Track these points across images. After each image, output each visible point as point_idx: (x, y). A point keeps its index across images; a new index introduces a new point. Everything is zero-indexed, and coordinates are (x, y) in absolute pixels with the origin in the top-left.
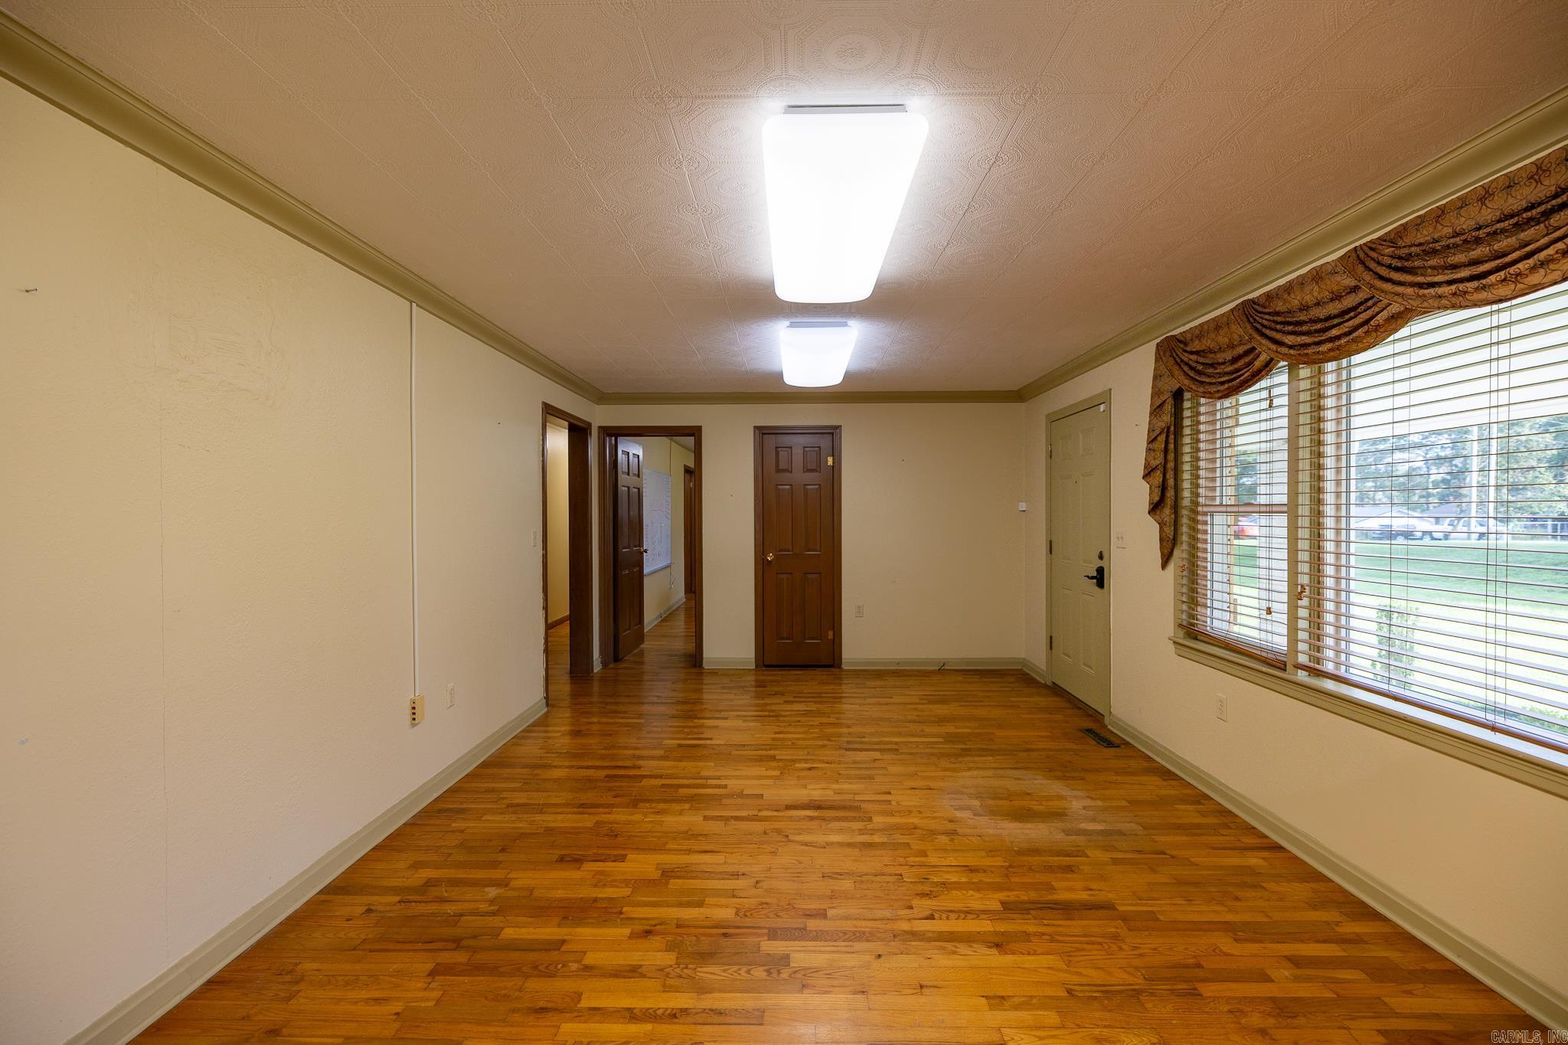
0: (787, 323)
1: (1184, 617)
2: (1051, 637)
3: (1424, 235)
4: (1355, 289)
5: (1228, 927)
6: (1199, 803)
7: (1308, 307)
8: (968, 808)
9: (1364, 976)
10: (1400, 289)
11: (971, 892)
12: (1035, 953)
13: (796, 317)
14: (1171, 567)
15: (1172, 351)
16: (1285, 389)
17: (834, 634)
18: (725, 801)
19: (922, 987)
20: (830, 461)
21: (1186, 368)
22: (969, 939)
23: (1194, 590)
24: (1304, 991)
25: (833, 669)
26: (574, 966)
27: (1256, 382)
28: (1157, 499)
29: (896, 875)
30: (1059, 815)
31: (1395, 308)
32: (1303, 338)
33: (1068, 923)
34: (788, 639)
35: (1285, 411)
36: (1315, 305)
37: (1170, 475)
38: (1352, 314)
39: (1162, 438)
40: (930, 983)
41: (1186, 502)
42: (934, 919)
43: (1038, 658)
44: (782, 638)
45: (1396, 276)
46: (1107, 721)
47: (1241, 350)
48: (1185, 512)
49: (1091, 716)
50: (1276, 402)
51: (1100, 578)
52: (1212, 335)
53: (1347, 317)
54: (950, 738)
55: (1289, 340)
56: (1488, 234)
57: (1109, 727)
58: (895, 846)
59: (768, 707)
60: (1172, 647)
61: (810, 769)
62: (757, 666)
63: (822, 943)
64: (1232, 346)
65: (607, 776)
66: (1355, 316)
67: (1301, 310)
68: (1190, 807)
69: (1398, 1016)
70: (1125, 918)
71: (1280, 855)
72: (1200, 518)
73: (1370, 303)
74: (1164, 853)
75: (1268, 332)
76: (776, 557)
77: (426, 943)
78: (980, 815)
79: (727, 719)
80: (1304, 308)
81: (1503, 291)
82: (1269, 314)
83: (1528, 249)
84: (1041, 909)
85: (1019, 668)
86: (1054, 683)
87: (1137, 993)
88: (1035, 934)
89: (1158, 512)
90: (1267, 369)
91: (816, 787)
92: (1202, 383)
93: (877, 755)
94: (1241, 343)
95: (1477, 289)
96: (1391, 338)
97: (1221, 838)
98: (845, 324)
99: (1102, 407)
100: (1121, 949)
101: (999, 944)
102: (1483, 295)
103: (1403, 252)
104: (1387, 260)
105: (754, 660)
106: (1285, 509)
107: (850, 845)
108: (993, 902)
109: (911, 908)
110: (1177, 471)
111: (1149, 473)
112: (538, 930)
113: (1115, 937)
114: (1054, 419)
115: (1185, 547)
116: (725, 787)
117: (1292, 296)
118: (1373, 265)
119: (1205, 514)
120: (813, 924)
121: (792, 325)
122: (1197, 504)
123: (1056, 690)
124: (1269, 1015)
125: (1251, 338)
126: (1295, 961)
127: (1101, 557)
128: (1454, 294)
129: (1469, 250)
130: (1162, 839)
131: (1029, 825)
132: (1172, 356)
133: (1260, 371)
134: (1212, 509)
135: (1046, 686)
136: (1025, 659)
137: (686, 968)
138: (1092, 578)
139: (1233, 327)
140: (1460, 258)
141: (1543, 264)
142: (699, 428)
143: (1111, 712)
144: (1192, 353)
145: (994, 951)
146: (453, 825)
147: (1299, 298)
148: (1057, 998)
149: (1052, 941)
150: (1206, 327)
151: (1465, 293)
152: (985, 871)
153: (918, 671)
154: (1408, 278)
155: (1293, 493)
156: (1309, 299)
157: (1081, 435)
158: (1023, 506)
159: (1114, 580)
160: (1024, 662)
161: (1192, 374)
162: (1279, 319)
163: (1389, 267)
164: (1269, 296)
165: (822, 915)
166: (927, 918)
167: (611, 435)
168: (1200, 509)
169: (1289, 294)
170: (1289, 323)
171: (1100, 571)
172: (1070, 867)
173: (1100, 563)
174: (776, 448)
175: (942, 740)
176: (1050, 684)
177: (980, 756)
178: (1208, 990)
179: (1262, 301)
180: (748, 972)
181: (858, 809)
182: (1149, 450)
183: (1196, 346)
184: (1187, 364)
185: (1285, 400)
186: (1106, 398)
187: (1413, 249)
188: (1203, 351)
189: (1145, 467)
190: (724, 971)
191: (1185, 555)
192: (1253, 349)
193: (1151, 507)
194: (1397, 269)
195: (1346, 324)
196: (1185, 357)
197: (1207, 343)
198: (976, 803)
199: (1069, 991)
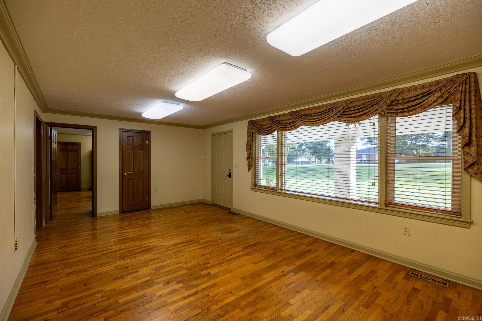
0: (162, 100)
1: (254, 182)
2: (213, 192)
3: (303, 113)
4: (291, 119)
5: (279, 239)
6: (259, 222)
7: (283, 120)
8: (219, 233)
9: (298, 240)
10: (301, 121)
11: (235, 248)
12: (255, 254)
13: (167, 100)
14: (250, 171)
15: (252, 124)
16: (277, 135)
17: (148, 198)
18: (154, 249)
19: (241, 266)
20: (147, 142)
21: (256, 128)
22: (242, 256)
23: (255, 176)
24: (294, 244)
25: (148, 210)
26: (155, 297)
27: (273, 133)
28: (249, 156)
29: (217, 250)
30: (238, 230)
31: (299, 124)
32: (283, 126)
33: (256, 247)
34: (132, 202)
35: (277, 139)
36: (284, 120)
37: (251, 151)
38: (291, 123)
39: (250, 143)
40: (242, 265)
41: (254, 157)
42: (232, 255)
43: (209, 198)
44: (130, 202)
45: (300, 119)
46: (232, 210)
47: (269, 126)
48: (254, 159)
49: (227, 210)
50: (275, 137)
51: (230, 175)
52: (262, 122)
53: (290, 124)
54: (201, 220)
55: (280, 126)
56: (313, 115)
57: (233, 211)
58: (211, 245)
59: (138, 223)
60: (251, 189)
61: (171, 235)
62: (120, 212)
63: (214, 268)
64: (266, 125)
65: (100, 255)
66: (292, 124)
67: (282, 121)
68: (259, 223)
69: (305, 243)
70: (264, 243)
71: (277, 226)
72: (256, 160)
73: (294, 122)
74: (261, 231)
75: (276, 124)
76: (128, 174)
77: (90, 316)
78: (223, 234)
79: (127, 229)
80: (282, 120)
81: (315, 125)
82: (275, 120)
83: (319, 119)
84: (249, 247)
85: (202, 201)
86: (214, 204)
87: (274, 253)
88: (252, 251)
89: (248, 159)
90: (274, 131)
91: (178, 239)
92: (260, 132)
93: (186, 228)
94: (268, 125)
95: (312, 124)
96: (298, 128)
97: (267, 226)
98: (179, 104)
99: (231, 134)
100: (267, 248)
101: (248, 254)
102: (313, 125)
103: (300, 115)
104: (298, 115)
105: (119, 211)
106: (277, 159)
107: (200, 248)
108: (240, 248)
109: (226, 255)
110: (252, 150)
111: (247, 150)
112: (130, 296)
113: (265, 247)
114: (214, 135)
115: (254, 167)
116: (149, 246)
117: (280, 117)
118: (295, 116)
119: (258, 160)
120: (208, 265)
121: (164, 102)
122: (256, 157)
123: (215, 205)
124: (292, 249)
125: (272, 124)
126: (290, 241)
127: (230, 170)
128: (309, 124)
129: (310, 117)
130: (259, 229)
131: (234, 233)
132: (253, 125)
133: (273, 131)
134: (258, 159)
135: (211, 205)
136: (203, 199)
137: (187, 284)
138: (228, 175)
139: (267, 121)
140: (309, 118)
141: (321, 122)
142: (96, 127)
143: (233, 207)
144: (257, 125)
145: (248, 256)
146: (47, 287)
147: (281, 118)
148: (264, 259)
149: (256, 251)
150: (261, 120)
151: (311, 124)
152: (234, 244)
153: (176, 206)
154: (301, 119)
155: (278, 155)
156: (283, 119)
157: (223, 140)
158: (203, 157)
159: (234, 176)
160: (203, 200)
161: (258, 130)
162: (278, 122)
163: (298, 117)
164: (275, 116)
165: (209, 263)
166: (231, 256)
167: (49, 126)
168: (256, 158)
169: (279, 117)
170: (280, 123)
171: (230, 173)
172: (248, 238)
173: (230, 172)
174: (128, 136)
175: (199, 221)
176: (213, 204)
177: (211, 223)
178: (283, 249)
179: (274, 117)
180: (203, 279)
181: (194, 241)
182: (247, 145)
183: (258, 124)
184: (256, 127)
185: (276, 137)
186: (231, 131)
187: (302, 115)
188: (260, 125)
189: (246, 149)
190: (198, 281)
191: (254, 169)
192: (272, 126)
193: (247, 158)
194: (300, 118)
195: (290, 125)
196: (256, 126)
197: (261, 124)
198: (220, 232)
199: (265, 257)
